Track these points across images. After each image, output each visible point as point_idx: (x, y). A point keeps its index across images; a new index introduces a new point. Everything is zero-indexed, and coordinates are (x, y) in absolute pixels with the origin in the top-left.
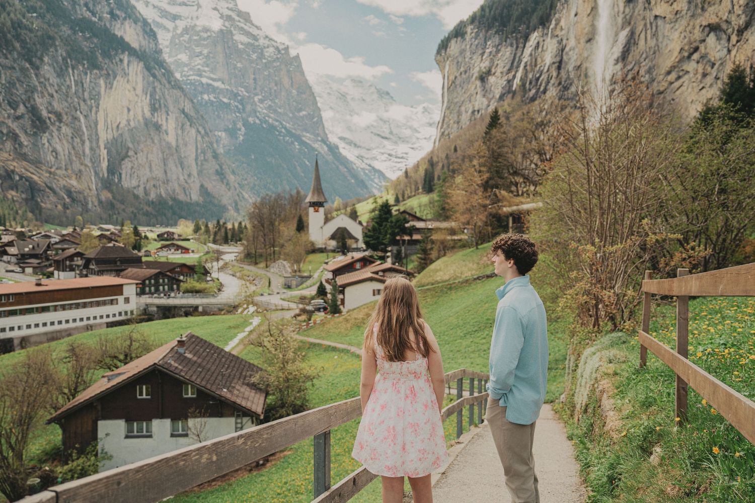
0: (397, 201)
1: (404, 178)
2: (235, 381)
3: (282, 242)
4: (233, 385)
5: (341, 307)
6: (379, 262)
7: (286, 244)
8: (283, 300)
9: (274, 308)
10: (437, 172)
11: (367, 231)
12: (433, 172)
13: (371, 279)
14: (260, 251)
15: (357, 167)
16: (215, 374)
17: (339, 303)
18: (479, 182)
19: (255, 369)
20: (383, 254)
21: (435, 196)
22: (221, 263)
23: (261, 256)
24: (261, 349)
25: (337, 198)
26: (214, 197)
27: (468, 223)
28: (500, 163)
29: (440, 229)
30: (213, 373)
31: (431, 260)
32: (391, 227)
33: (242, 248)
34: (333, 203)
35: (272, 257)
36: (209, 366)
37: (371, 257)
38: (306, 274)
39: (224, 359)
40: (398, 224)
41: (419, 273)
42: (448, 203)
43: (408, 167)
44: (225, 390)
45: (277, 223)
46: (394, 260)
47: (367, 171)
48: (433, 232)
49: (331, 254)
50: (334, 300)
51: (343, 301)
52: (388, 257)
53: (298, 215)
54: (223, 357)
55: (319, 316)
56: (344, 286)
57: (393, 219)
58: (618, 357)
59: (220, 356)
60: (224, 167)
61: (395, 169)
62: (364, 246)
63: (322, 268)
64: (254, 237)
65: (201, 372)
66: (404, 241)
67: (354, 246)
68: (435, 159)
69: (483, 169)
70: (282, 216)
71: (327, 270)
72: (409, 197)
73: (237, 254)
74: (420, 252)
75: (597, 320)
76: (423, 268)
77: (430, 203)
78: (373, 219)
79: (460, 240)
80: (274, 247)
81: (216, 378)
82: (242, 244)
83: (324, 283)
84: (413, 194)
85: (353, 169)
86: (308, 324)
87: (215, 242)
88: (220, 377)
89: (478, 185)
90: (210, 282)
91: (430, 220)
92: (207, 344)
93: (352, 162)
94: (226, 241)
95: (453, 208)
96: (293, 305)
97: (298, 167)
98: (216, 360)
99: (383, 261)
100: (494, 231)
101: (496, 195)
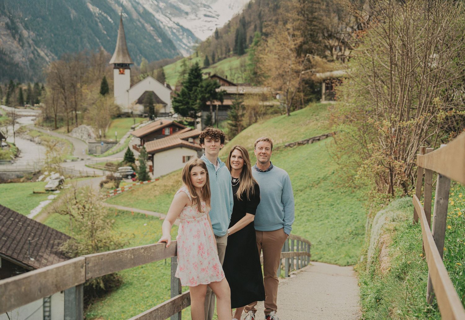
0: (207, 64)
1: (214, 39)
2: (43, 250)
3: (85, 105)
4: (40, 254)
5: (150, 174)
6: (188, 128)
7: (89, 108)
8: (88, 166)
9: (79, 175)
10: (250, 32)
11: (176, 96)
12: (245, 34)
13: (181, 146)
14: (61, 114)
15: (164, 26)
16: (21, 244)
17: (148, 170)
18: (293, 46)
19: (63, 237)
20: (193, 120)
21: (246, 58)
22: (17, 127)
23: (62, 120)
24: (68, 216)
25: (143, 59)
26: (4, 54)
27: (280, 89)
28: (315, 26)
29: (251, 94)
30: (19, 242)
31: (243, 126)
32: (202, 92)
33: (40, 111)
34: (139, 64)
35: (74, 121)
36: (14, 235)
37: (181, 122)
38: (111, 140)
39: (29, 228)
40: (208, 89)
41: (230, 140)
42: (260, 68)
43: (218, 27)
44: (32, 259)
45: (79, 85)
46: (204, 126)
47: (175, 31)
48: (245, 98)
49: (138, 119)
50: (143, 167)
51: (152, 169)
52: (198, 123)
53: (102, 76)
54: (29, 225)
55: (127, 184)
56: (153, 153)
57: (204, 84)
58: (401, 216)
59: (25, 225)
60: (15, 21)
61: (205, 28)
62: (172, 110)
63: (129, 133)
64: (53, 100)
65: (6, 241)
66: (214, 106)
67: (162, 111)
68: (247, 19)
69: (296, 33)
70: (84, 78)
71: (134, 136)
72: (220, 60)
73: (34, 118)
74: (231, 117)
75: (392, 186)
76: (234, 135)
77: (242, 66)
78: (182, 83)
79: (272, 106)
80: (76, 111)
81: (22, 248)
82: (41, 107)
83: (131, 149)
84: (224, 56)
85: (160, 27)
86: (116, 192)
87: (8, 103)
88: (26, 246)
89: (291, 50)
90: (5, 147)
91: (241, 85)
92: (11, 213)
93: (158, 20)
94: (21, 103)
95: (265, 73)
96: (99, 172)
97: (100, 24)
98: (21, 229)
99: (192, 127)
100: (306, 98)
101: (309, 60)
